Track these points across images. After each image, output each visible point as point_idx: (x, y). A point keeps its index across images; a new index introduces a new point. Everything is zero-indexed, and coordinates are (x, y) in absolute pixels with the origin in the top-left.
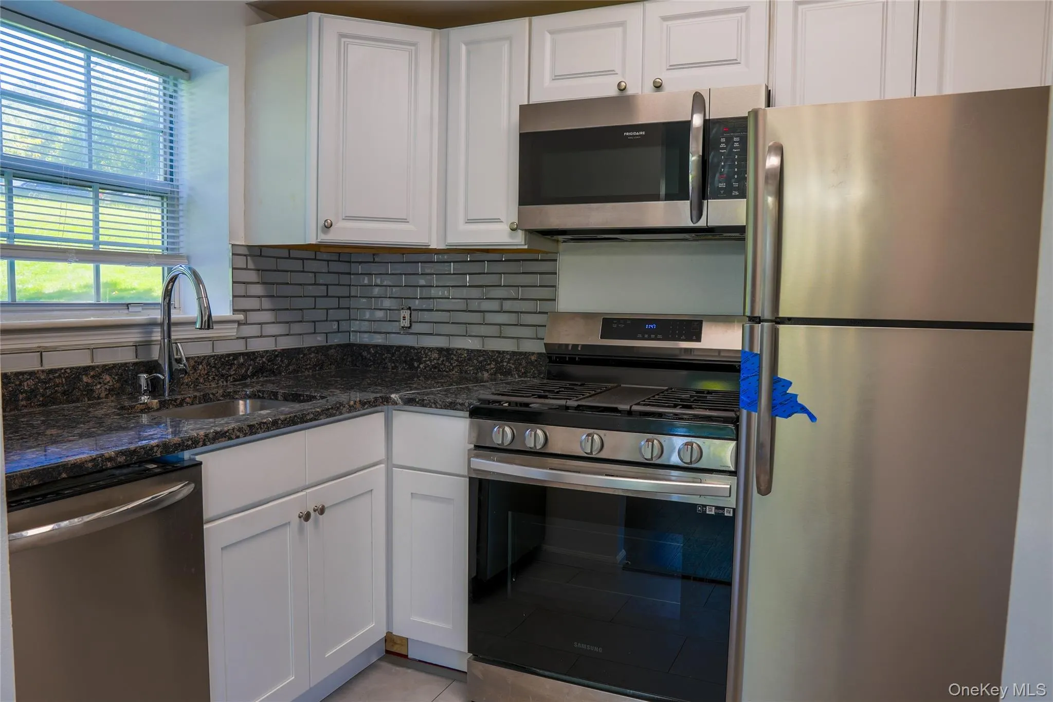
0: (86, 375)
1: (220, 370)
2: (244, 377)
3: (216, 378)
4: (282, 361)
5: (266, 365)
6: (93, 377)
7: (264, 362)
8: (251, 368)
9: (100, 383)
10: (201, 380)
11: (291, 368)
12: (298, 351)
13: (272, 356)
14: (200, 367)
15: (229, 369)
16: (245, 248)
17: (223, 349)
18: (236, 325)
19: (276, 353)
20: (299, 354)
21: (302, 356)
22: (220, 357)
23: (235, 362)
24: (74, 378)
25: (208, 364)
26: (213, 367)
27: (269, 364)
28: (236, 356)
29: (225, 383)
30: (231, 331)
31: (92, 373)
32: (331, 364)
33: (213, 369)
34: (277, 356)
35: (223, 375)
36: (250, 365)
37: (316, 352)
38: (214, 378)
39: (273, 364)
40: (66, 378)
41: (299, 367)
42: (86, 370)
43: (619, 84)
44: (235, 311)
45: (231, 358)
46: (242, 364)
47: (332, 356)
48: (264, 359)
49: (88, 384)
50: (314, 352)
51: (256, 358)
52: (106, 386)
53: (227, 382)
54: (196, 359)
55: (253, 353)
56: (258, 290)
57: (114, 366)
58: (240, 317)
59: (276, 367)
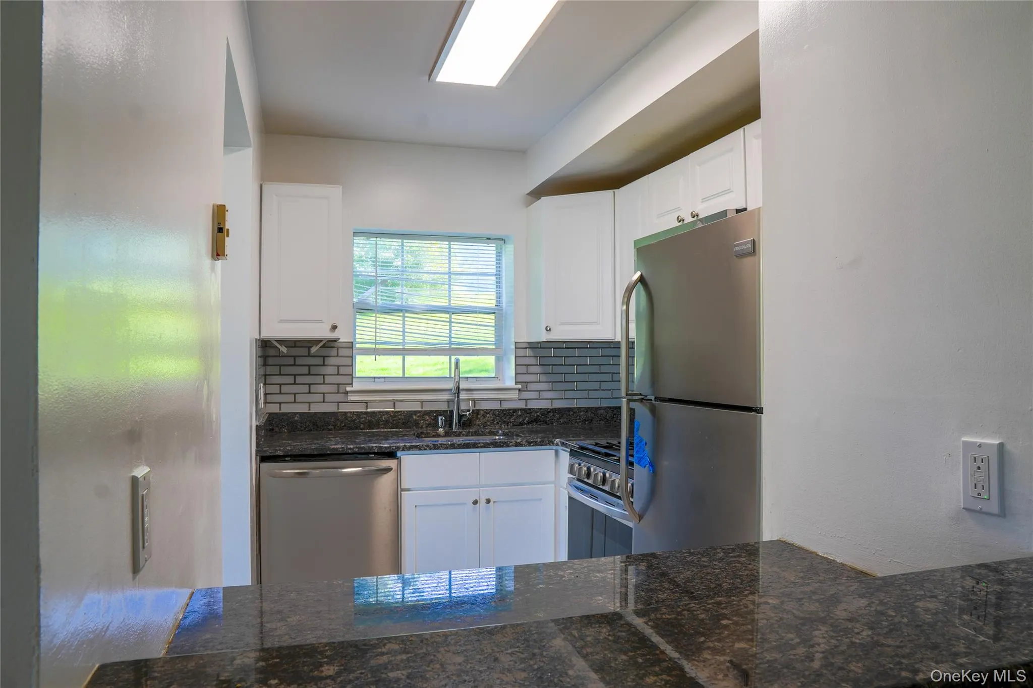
0: (415, 415)
1: (503, 418)
2: (521, 424)
3: (500, 423)
4: (553, 415)
5: (540, 418)
6: (419, 416)
7: (538, 416)
8: (527, 418)
9: (423, 420)
10: (489, 424)
11: (562, 421)
12: (569, 410)
13: (546, 412)
14: (488, 415)
15: (510, 418)
16: (527, 344)
17: (506, 406)
18: (517, 392)
19: (549, 410)
20: (569, 411)
21: (572, 413)
22: (504, 410)
23: (515, 414)
24: (409, 416)
25: (494, 414)
26: (497, 416)
27: (543, 417)
28: (515, 410)
29: (506, 427)
30: (515, 395)
31: (418, 415)
32: (600, 421)
33: (497, 418)
34: (550, 412)
35: (504, 422)
36: (527, 417)
37: (585, 411)
38: (498, 423)
39: (546, 417)
40: (404, 416)
41: (569, 421)
42: (415, 412)
43: (678, 218)
44: (517, 383)
45: (512, 411)
46: (520, 416)
47: (601, 414)
48: (538, 414)
49: (416, 420)
50: (584, 411)
51: (531, 413)
52: (426, 422)
53: (508, 426)
54: (485, 411)
55: (530, 409)
56: (537, 369)
57: (432, 411)
58: (519, 386)
59: (548, 419)
